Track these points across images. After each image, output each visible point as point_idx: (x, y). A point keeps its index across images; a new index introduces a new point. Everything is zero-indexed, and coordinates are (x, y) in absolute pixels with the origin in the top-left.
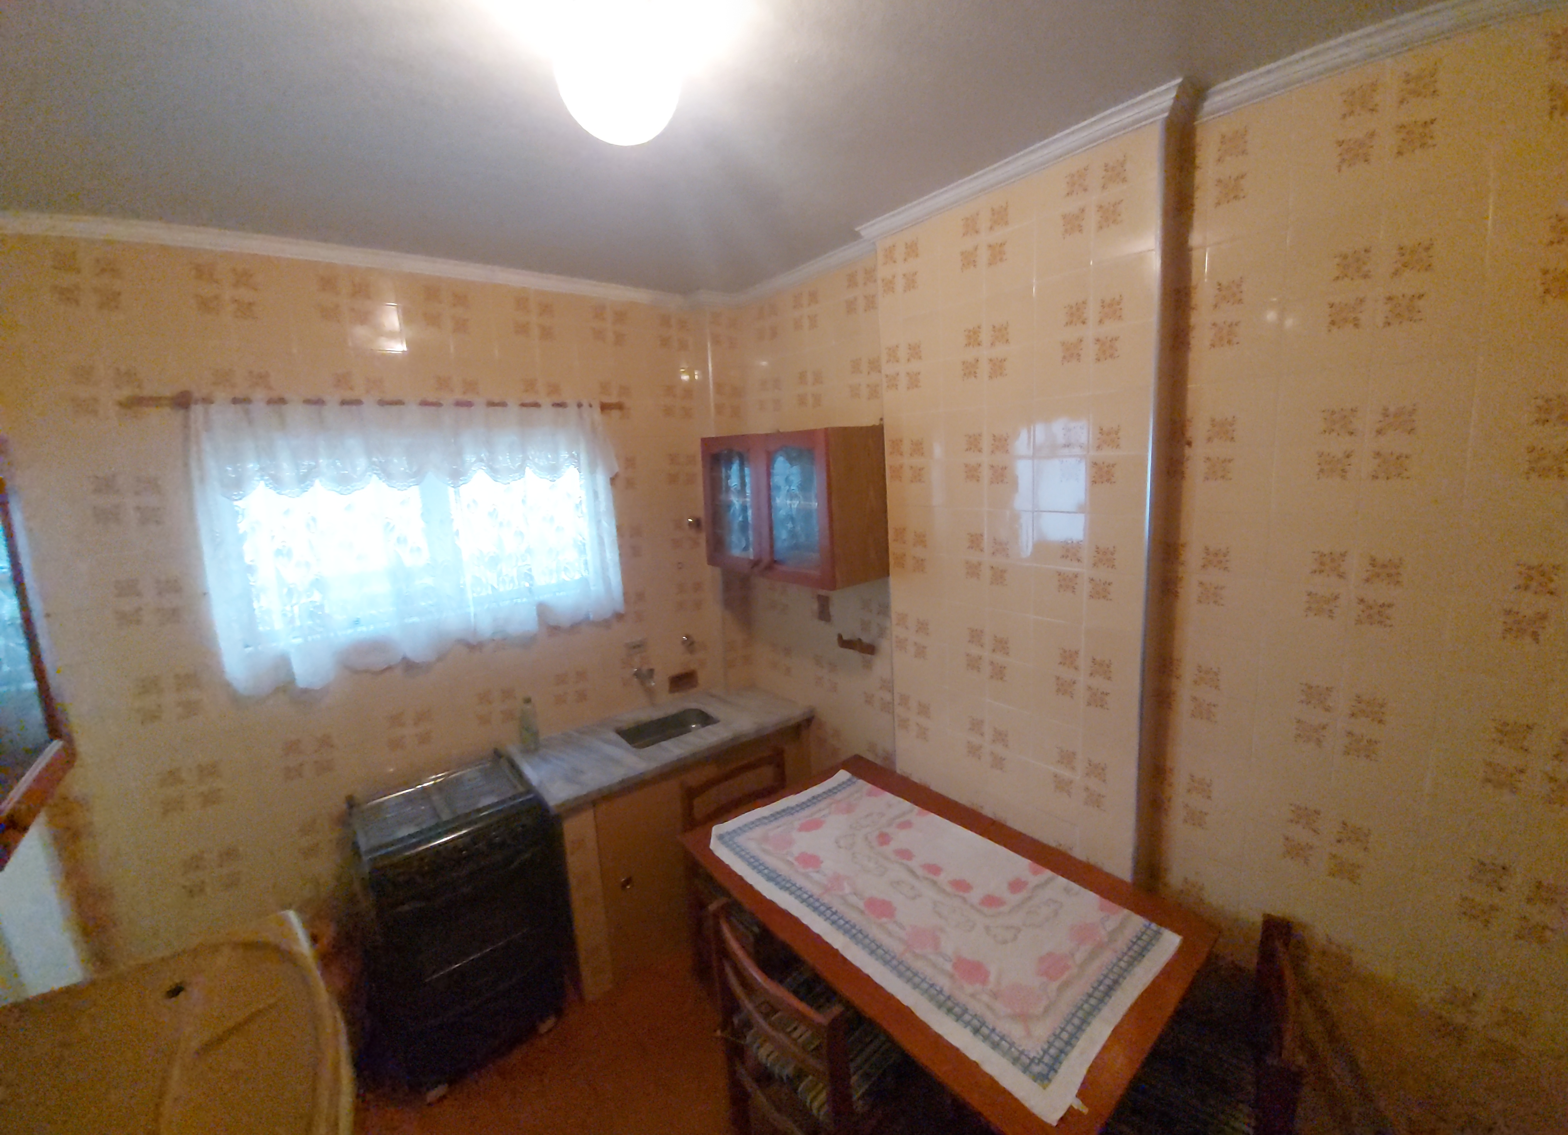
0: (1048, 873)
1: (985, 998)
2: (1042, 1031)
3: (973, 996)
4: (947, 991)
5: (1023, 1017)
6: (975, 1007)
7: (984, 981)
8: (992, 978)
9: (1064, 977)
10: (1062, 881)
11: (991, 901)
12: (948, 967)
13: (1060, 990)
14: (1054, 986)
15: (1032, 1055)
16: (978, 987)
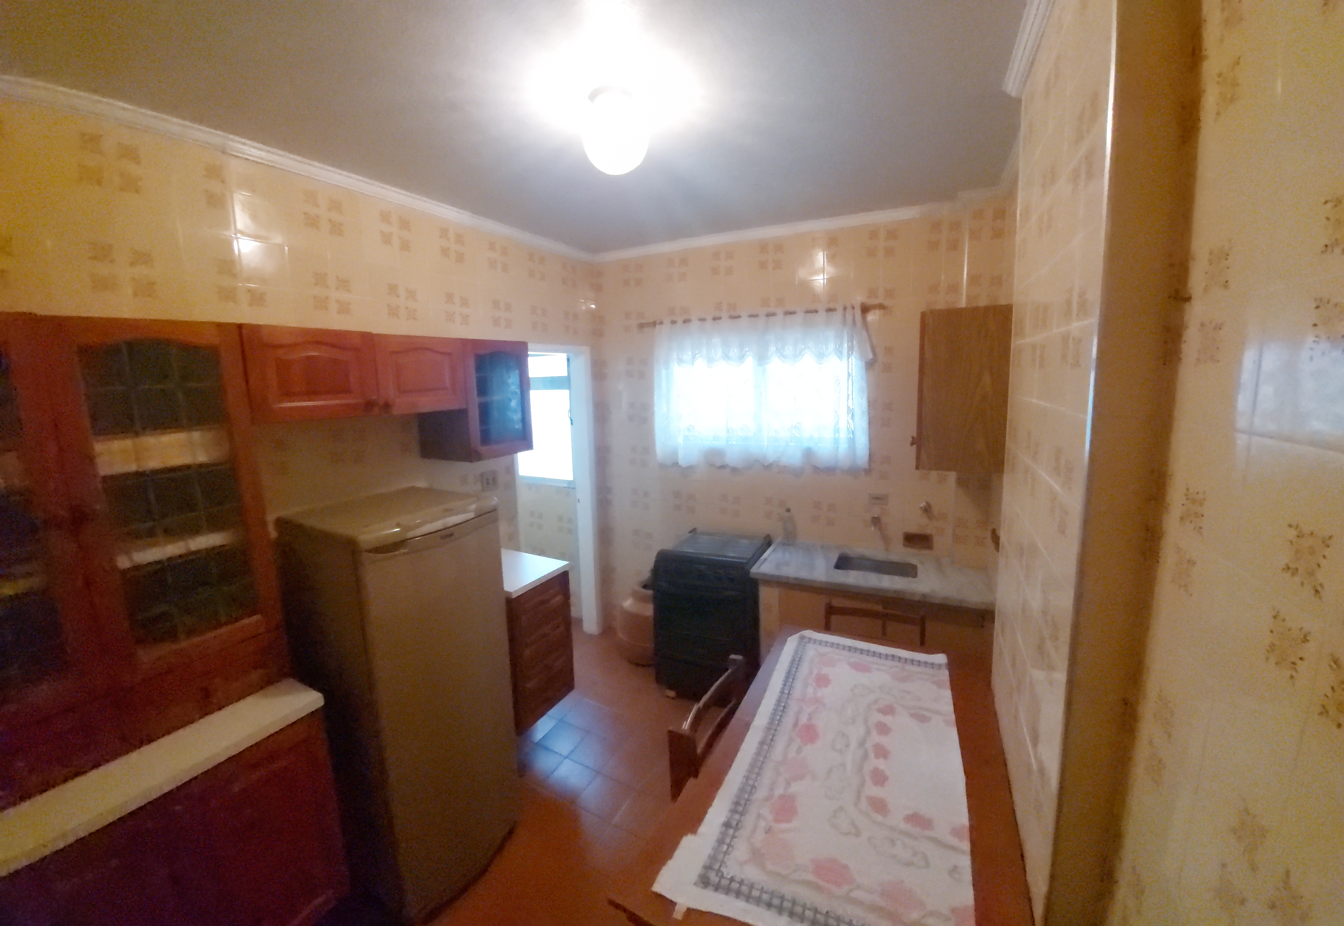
0: (966, 846)
1: (762, 824)
2: (752, 873)
3: (759, 816)
4: (754, 797)
5: (757, 856)
6: (749, 820)
7: (777, 821)
8: (783, 826)
9: (822, 883)
10: (965, 862)
11: (879, 806)
12: (779, 791)
13: (808, 884)
14: (810, 877)
15: (723, 869)
16: (770, 817)
